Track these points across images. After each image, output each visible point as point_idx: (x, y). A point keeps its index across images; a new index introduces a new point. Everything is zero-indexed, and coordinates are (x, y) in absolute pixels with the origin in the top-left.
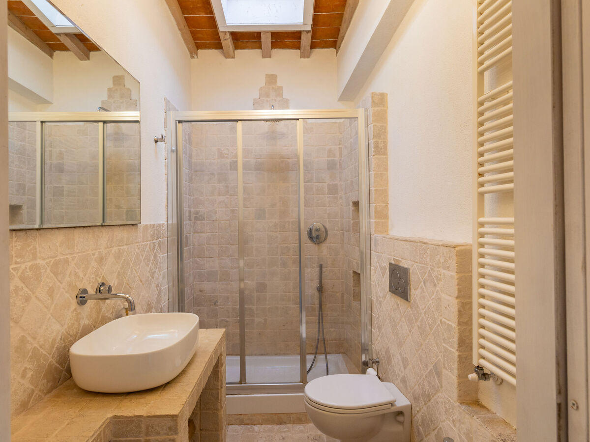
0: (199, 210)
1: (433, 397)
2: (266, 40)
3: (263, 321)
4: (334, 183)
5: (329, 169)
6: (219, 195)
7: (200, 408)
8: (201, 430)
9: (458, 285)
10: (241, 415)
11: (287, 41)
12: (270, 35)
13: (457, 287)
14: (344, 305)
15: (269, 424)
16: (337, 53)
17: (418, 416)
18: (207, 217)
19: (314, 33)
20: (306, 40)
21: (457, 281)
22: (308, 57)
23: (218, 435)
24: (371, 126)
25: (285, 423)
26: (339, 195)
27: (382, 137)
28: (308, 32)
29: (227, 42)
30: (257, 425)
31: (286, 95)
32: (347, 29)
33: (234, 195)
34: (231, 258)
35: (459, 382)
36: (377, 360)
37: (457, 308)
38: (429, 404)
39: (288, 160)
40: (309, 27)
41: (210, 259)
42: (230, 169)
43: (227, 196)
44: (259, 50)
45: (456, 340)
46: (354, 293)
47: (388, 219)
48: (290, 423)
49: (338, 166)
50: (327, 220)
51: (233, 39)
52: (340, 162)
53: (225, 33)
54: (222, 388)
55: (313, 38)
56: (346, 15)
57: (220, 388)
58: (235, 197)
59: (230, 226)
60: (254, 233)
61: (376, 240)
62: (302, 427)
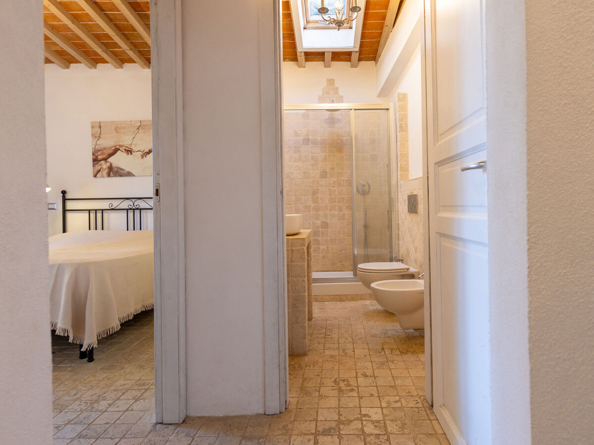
2: (328, 57)
3: (326, 248)
4: (374, 154)
5: (371, 144)
6: (295, 161)
11: (342, 57)
12: (331, 54)
16: (376, 65)
19: (361, 52)
20: (355, 57)
22: (356, 67)
24: (397, 114)
25: (344, 301)
26: (378, 161)
27: (404, 120)
28: (356, 52)
29: (301, 58)
31: (341, 93)
32: (383, 50)
36: (402, 259)
40: (357, 49)
42: (303, 144)
43: (300, 162)
44: (323, 62)
47: (408, 172)
49: (377, 142)
50: (369, 178)
51: (305, 55)
52: (378, 139)
53: (301, 52)
55: (360, 55)
56: (382, 42)
58: (307, 163)
59: (303, 183)
60: (319, 188)
61: (401, 184)
62: (355, 302)
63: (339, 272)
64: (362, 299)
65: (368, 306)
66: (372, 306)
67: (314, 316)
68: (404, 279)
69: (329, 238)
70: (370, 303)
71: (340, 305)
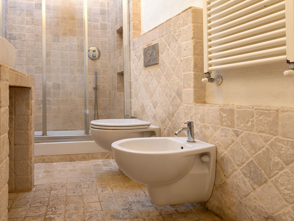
0: (13, 33)
1: (175, 112)
3: (57, 108)
4: (104, 23)
5: (101, 14)
6: (27, 24)
7: (15, 129)
8: (15, 144)
9: (193, 30)
10: (43, 156)
13: (193, 31)
14: (111, 98)
15: (63, 162)
17: (165, 132)
18: (18, 38)
21: (192, 28)
23: (29, 148)
25: (74, 161)
26: (108, 31)
30: (54, 162)
33: (38, 25)
34: (35, 66)
35: (194, 91)
36: (135, 116)
37: (193, 44)
38: (174, 118)
39: (75, 6)
41: (21, 66)
42: (35, 8)
43: (33, 25)
45: (192, 65)
46: (118, 87)
47: (141, 31)
48: (78, 160)
49: (107, 13)
50: (100, 46)
52: (108, 11)
54: (31, 115)
57: (30, 114)
58: (39, 26)
59: (35, 45)
60: (52, 51)
61: (134, 43)
62: (86, 162)
63: (69, 131)
64: (94, 158)
65: (101, 166)
66: (105, 165)
67: (36, 183)
68: (143, 137)
69: (61, 99)
70: (102, 162)
71: (69, 166)
